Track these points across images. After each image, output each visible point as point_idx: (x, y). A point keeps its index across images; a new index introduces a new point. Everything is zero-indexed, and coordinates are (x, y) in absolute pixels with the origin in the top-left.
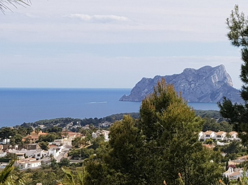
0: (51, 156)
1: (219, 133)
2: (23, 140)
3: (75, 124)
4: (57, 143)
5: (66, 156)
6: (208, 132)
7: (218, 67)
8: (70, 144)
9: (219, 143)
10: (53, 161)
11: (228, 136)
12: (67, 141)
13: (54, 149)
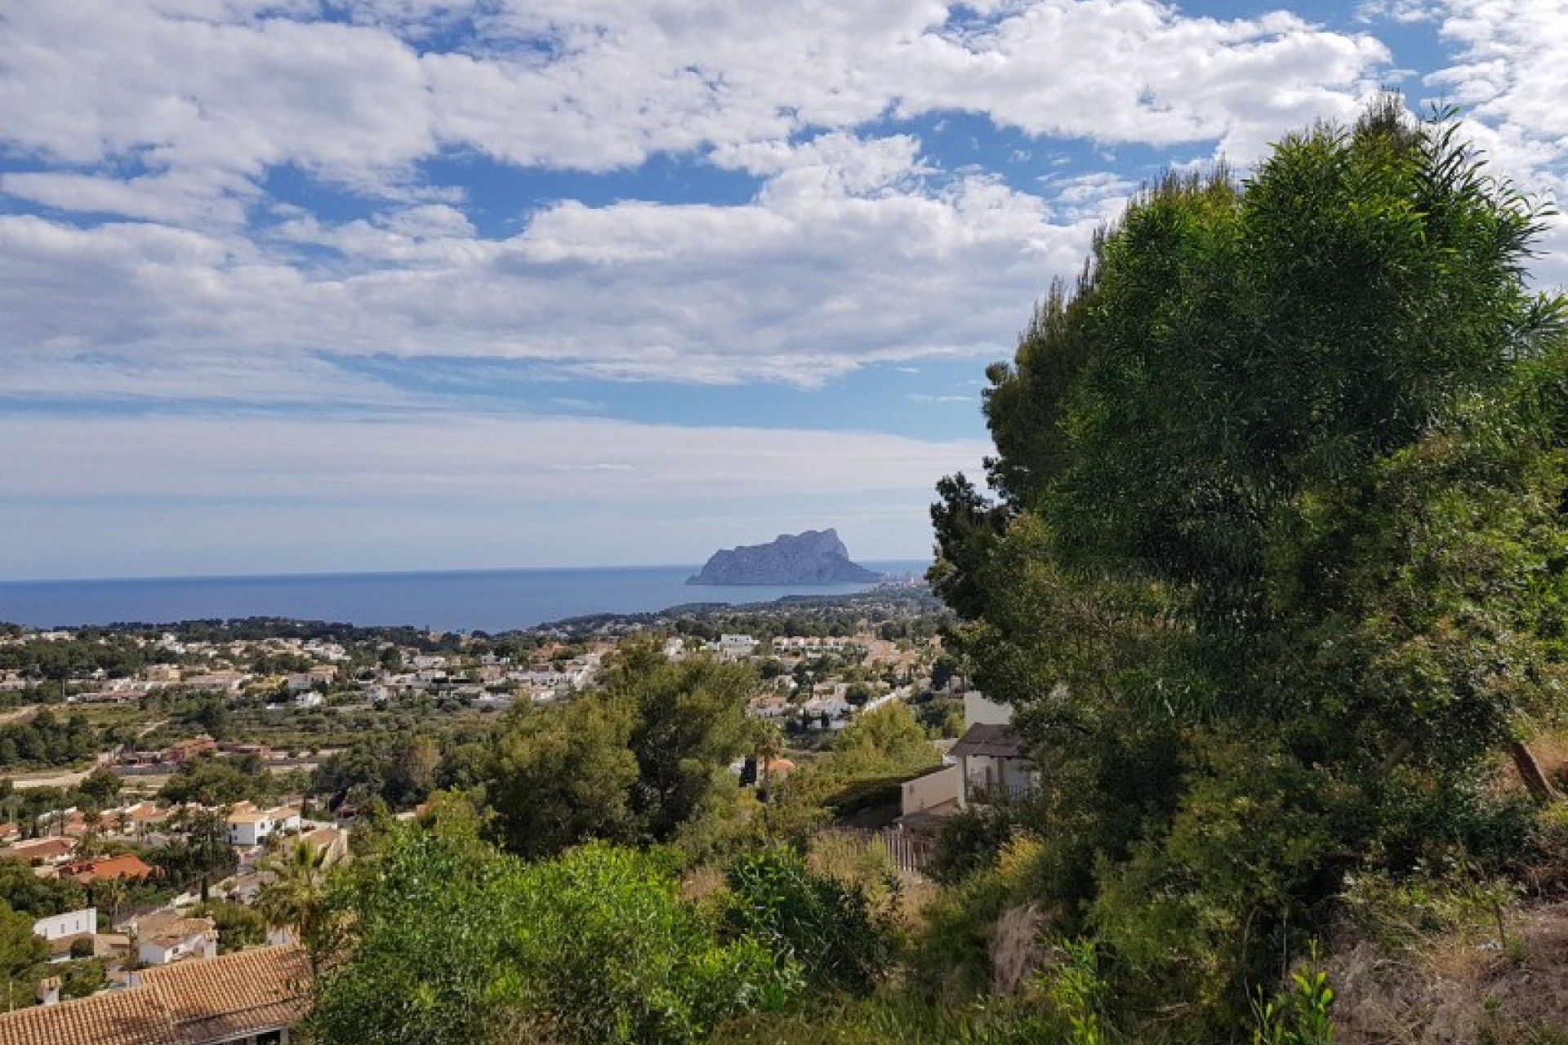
0: (570, 681)
1: (810, 639)
2: (530, 658)
3: (617, 623)
4: (581, 662)
5: (590, 681)
6: (795, 639)
7: (825, 532)
8: (598, 661)
9: (809, 655)
10: (572, 688)
11: (822, 643)
12: (593, 658)
13: (573, 672)
